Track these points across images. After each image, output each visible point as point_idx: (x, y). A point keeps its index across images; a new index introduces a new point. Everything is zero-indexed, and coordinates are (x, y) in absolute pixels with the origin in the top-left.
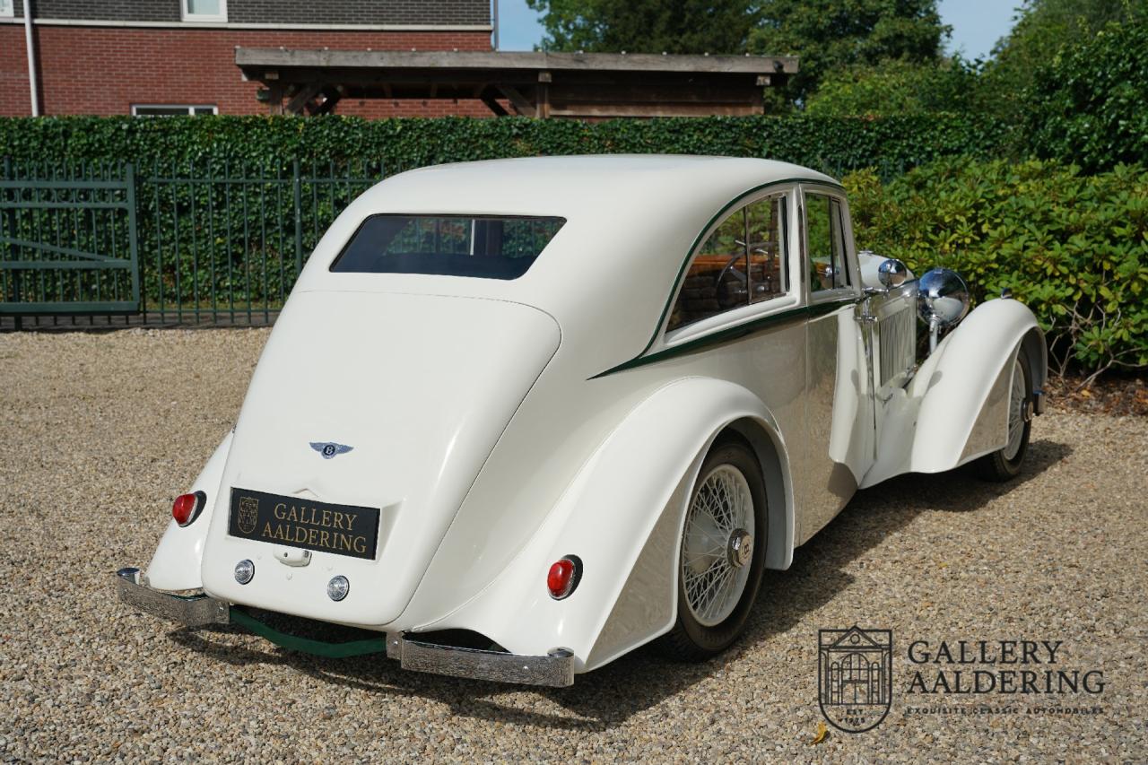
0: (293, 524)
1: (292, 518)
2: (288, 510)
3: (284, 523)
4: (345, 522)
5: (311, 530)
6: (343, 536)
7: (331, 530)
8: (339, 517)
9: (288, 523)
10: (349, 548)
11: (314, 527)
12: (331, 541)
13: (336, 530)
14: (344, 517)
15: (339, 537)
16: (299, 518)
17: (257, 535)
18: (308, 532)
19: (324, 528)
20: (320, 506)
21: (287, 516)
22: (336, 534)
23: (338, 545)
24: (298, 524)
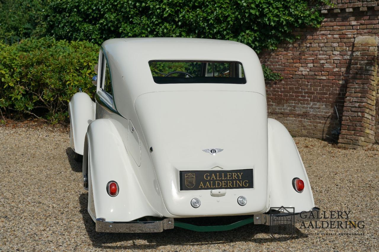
0: (214, 181)
1: (213, 178)
2: (211, 176)
3: (209, 181)
4: (238, 176)
5: (223, 182)
6: (238, 181)
7: (232, 180)
8: (235, 175)
9: (212, 180)
10: (241, 185)
11: (223, 180)
12: (233, 184)
13: (234, 180)
14: (237, 174)
15: (236, 183)
16: (216, 177)
17: (196, 188)
18: (222, 183)
19: (229, 180)
20: (226, 172)
21: (210, 178)
22: (235, 181)
23: (236, 185)
24: (217, 180)
